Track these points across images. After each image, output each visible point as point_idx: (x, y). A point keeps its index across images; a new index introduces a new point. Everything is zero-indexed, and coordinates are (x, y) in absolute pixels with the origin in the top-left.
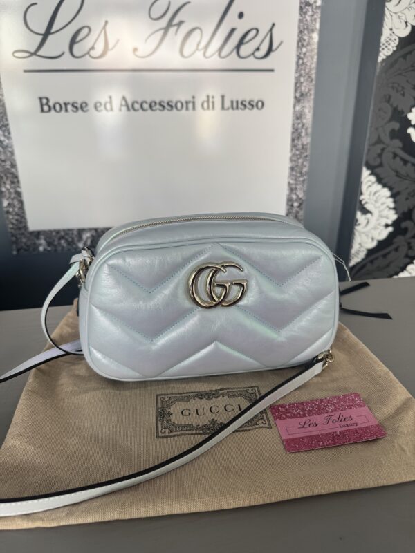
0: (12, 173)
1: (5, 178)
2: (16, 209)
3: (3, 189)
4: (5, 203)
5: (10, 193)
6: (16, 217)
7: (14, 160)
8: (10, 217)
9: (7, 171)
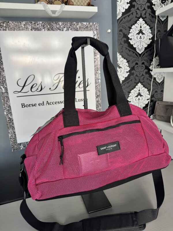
0: (13, 126)
1: (10, 128)
2: (13, 137)
3: (9, 131)
4: (10, 135)
5: (12, 132)
6: (13, 140)
7: (13, 122)
8: (11, 140)
9: (11, 126)
